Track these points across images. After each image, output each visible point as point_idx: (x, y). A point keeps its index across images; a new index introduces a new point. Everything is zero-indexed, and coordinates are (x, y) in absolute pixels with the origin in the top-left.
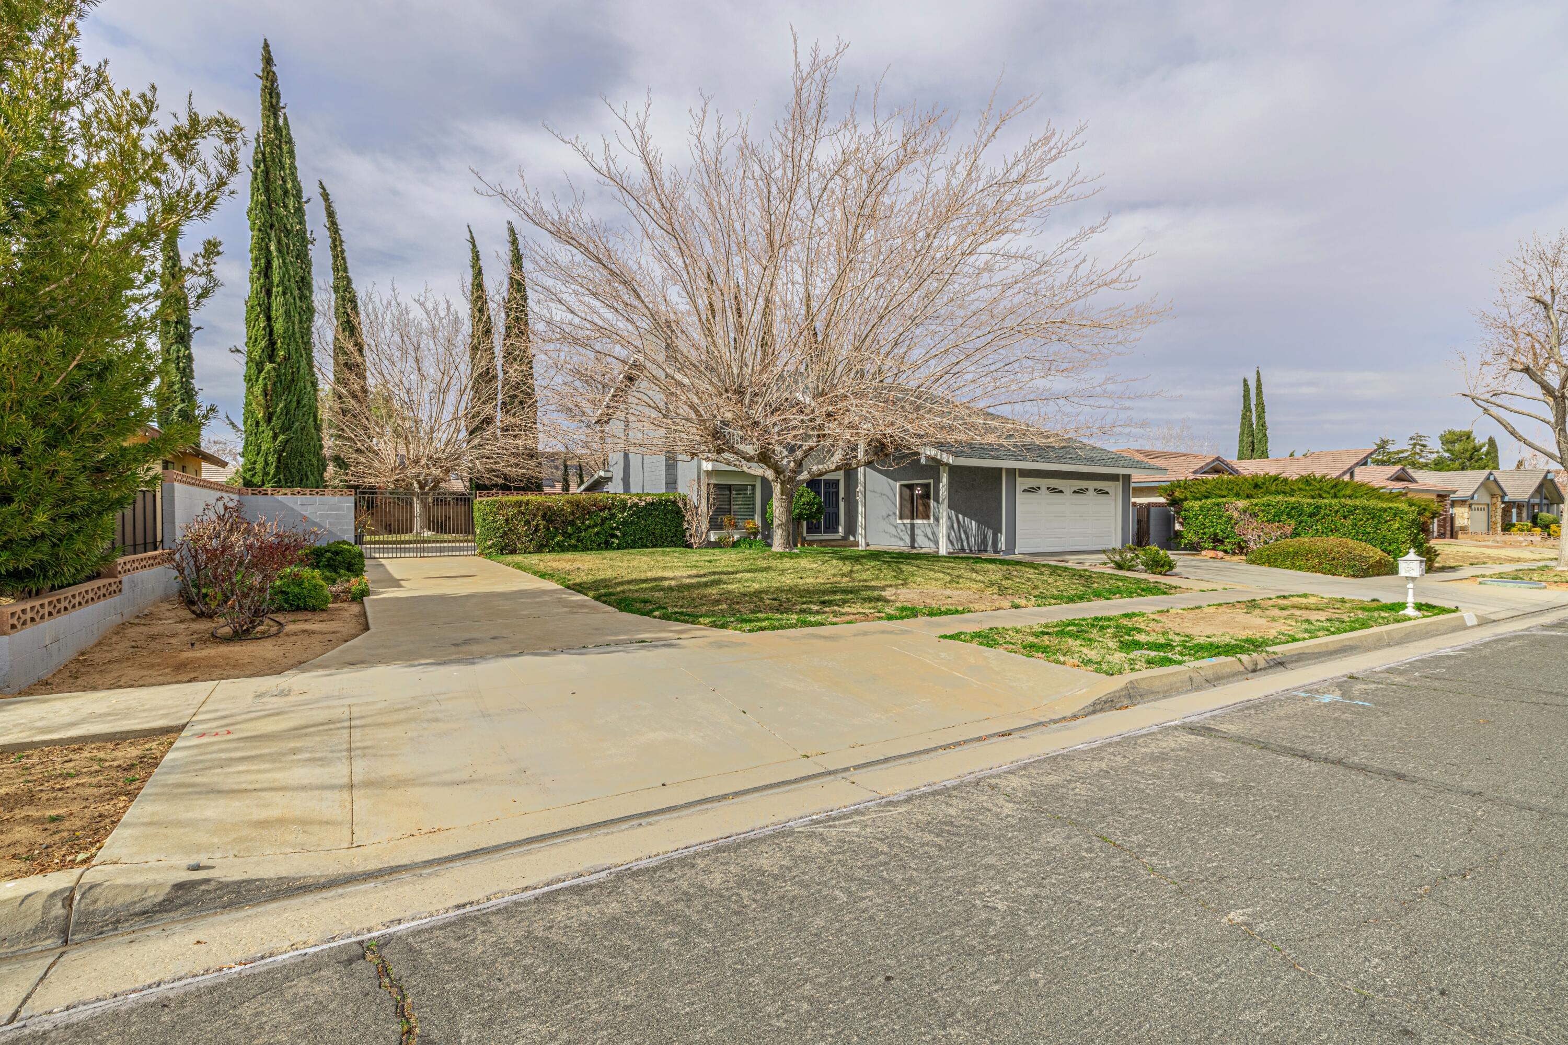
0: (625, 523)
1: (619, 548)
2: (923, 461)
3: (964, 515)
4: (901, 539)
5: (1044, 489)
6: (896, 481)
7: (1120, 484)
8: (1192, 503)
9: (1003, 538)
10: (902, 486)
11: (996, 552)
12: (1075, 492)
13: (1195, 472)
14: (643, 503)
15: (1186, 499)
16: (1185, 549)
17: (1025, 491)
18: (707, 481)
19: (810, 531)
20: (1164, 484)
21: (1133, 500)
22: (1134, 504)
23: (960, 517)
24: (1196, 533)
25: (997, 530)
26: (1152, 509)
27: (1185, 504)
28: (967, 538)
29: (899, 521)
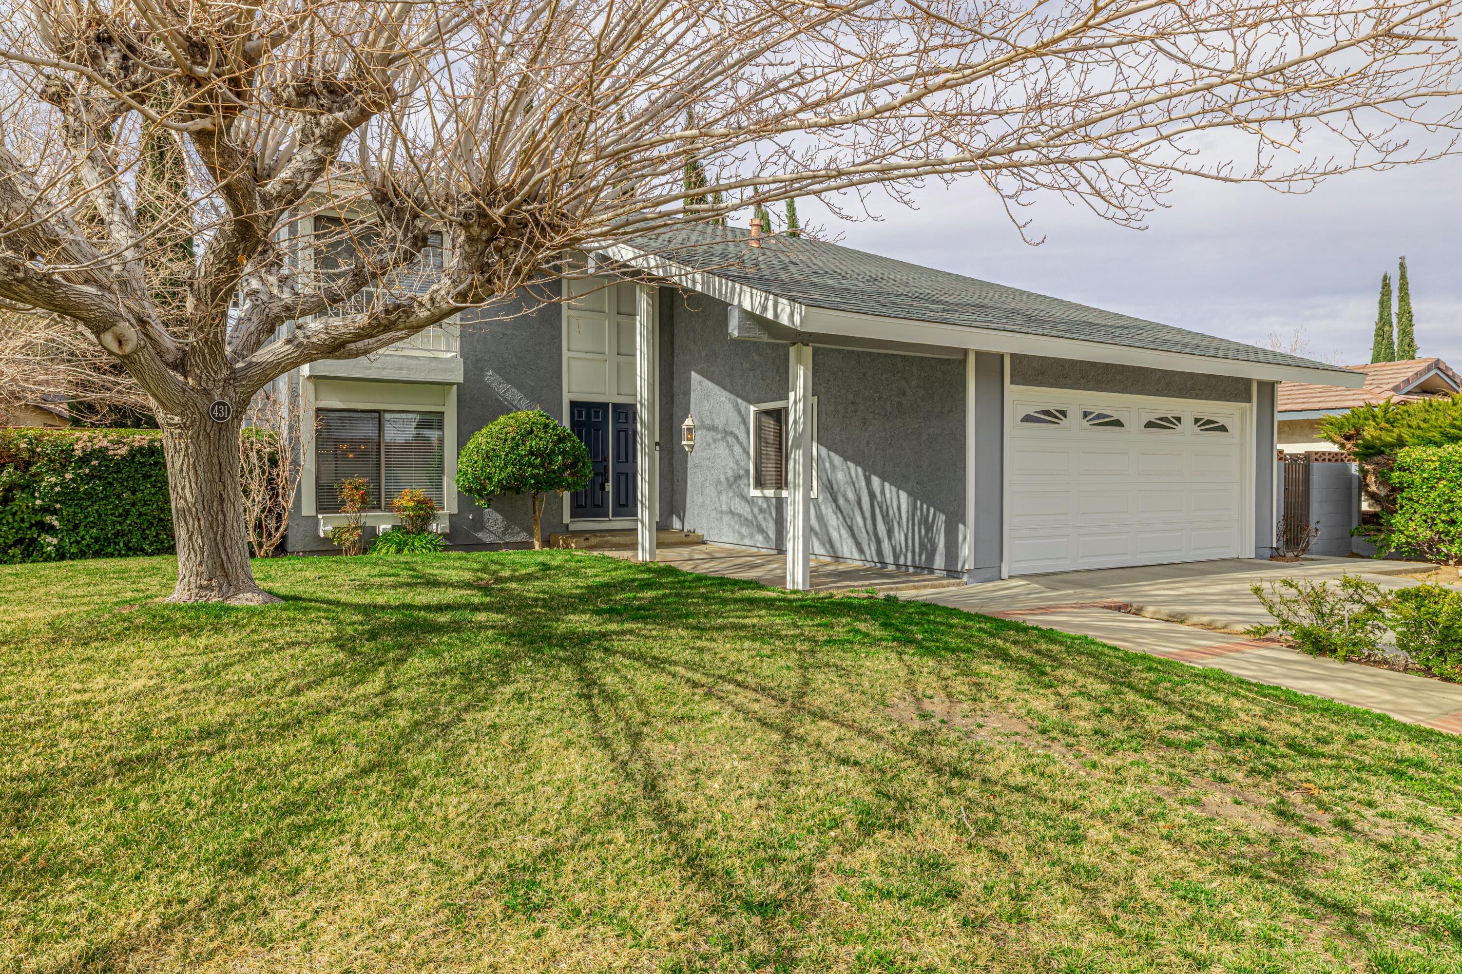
0: (68, 495)
1: (61, 555)
2: (734, 329)
3: (883, 479)
4: (761, 530)
5: (1075, 414)
6: (750, 402)
7: (1251, 409)
8: (1418, 452)
9: (967, 536)
10: (760, 414)
11: (952, 573)
12: (1150, 425)
13: (1396, 389)
14: (124, 451)
15: (1401, 443)
16: (1398, 556)
17: (1028, 419)
18: (313, 405)
19: (578, 510)
20: (1337, 415)
21: (1279, 447)
22: (1281, 455)
23: (876, 481)
24: (1429, 522)
25: (956, 518)
26: (1316, 466)
27: (1402, 456)
28: (890, 533)
29: (755, 493)
